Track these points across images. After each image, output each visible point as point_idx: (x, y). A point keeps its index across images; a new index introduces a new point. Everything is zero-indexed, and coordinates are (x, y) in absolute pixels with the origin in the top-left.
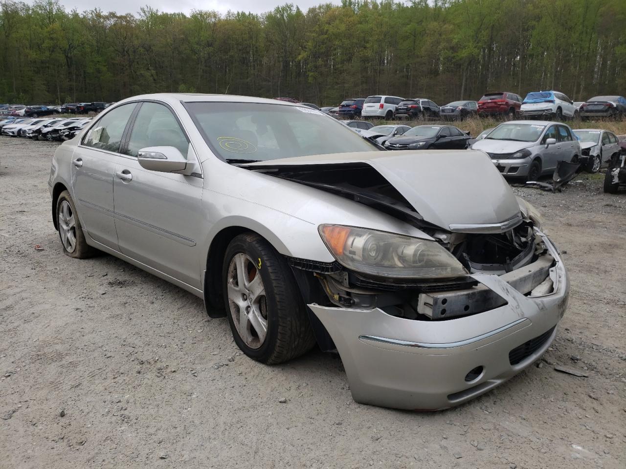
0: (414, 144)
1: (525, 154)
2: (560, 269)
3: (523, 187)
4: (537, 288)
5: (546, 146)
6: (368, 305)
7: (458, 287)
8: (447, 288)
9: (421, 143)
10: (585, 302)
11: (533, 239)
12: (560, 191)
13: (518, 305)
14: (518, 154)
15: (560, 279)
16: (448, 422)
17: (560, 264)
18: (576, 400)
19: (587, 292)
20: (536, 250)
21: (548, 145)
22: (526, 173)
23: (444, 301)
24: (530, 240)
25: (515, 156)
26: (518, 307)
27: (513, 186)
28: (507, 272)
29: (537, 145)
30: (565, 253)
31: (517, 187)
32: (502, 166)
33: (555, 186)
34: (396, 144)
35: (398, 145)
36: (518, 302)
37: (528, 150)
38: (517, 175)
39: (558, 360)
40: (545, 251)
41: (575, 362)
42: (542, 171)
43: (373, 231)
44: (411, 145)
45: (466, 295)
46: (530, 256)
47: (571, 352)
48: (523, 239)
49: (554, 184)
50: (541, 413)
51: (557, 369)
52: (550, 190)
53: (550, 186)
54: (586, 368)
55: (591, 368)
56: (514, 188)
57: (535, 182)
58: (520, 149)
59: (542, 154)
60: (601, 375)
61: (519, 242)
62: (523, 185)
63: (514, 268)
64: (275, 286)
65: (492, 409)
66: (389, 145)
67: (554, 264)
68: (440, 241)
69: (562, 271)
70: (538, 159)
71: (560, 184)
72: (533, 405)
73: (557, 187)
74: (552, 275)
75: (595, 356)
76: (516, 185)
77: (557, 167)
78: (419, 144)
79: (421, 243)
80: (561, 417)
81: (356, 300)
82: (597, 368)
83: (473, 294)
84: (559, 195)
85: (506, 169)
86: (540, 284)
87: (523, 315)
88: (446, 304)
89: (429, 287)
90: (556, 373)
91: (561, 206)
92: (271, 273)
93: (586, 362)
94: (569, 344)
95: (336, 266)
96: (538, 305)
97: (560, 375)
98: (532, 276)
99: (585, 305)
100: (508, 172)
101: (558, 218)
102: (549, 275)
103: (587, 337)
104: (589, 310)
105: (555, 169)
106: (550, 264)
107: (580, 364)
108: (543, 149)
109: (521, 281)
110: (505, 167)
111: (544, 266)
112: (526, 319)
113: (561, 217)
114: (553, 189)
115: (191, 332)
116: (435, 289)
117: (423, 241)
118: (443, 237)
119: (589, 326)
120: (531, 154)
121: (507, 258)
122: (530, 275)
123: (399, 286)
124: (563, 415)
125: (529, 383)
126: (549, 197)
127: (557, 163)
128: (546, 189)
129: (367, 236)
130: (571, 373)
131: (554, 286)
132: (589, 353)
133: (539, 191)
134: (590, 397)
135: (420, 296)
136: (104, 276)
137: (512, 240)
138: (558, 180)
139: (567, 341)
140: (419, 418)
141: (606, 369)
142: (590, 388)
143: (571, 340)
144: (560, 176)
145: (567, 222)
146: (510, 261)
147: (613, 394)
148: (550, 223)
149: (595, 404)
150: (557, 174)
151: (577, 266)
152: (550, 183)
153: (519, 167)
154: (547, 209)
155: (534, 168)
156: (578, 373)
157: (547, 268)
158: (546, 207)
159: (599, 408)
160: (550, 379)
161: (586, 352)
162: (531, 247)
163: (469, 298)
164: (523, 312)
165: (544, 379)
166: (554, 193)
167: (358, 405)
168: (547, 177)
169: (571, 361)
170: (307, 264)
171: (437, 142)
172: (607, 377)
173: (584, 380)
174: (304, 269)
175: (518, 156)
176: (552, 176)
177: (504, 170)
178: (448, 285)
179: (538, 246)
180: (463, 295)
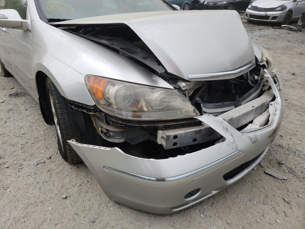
0: (221, 3)
1: (283, 8)
2: (278, 103)
3: (279, 28)
4: (257, 118)
5: (296, 3)
6: (121, 138)
7: (189, 125)
8: (180, 126)
9: (224, 2)
10: (299, 113)
11: (262, 79)
12: (301, 31)
13: (234, 141)
14: (279, 8)
15: (276, 112)
16: (171, 224)
17: (278, 99)
18: (273, 203)
19: (302, 105)
20: (264, 86)
21: (298, 3)
22: (282, 20)
23: (175, 137)
24: (260, 80)
25: (277, 9)
26: (233, 142)
27: (273, 28)
28: (236, 107)
29: (291, 2)
30: (294, 74)
31: (275, 28)
32: (268, 16)
33: (298, 28)
34: (210, 3)
35: (211, 4)
36: (234, 139)
37: (285, 6)
38: (277, 21)
39: (269, 163)
40: (270, 88)
41: (280, 166)
42: (292, 19)
43: (123, 82)
44: (219, 3)
45: (194, 131)
46: (258, 92)
47: (280, 157)
48: (256, 77)
49: (298, 27)
50: (243, 217)
51: (266, 172)
52: (295, 30)
53: (295, 28)
54: (287, 171)
55: (291, 171)
56: (273, 29)
57: (286, 26)
58: (280, 5)
59: (293, 8)
60: (297, 178)
61: (253, 80)
62: (279, 27)
63: (242, 103)
64: (61, 119)
65: (208, 212)
66: (207, 3)
67: (274, 99)
68: (179, 89)
69: (279, 105)
70: (290, 11)
71: (302, 27)
72: (240, 208)
73: (299, 28)
74: (271, 109)
75: (296, 160)
76: (275, 27)
77: (301, 16)
78: (223, 3)
79: (162, 91)
80: (257, 222)
81: (111, 134)
82: (295, 171)
83: (200, 131)
84: (299, 33)
85: (270, 18)
86: (261, 114)
87: (237, 149)
88: (177, 139)
89: (164, 126)
90: (265, 175)
91: (299, 41)
92: (58, 108)
93: (288, 166)
94: (280, 149)
95: (95, 109)
96: (251, 139)
97: (267, 177)
98: (255, 110)
99: (298, 115)
100: (271, 19)
101: (295, 49)
102: (268, 107)
103: (294, 143)
104: (300, 120)
105: (300, 17)
106: (271, 99)
107: (284, 167)
108: (294, 5)
109: (244, 115)
110: (270, 17)
111: (265, 101)
112: (239, 151)
113: (298, 49)
114: (296, 30)
115: (36, 133)
116: (169, 127)
117: (164, 89)
118: (183, 85)
119: (298, 133)
120: (287, 8)
121: (237, 96)
122: (252, 110)
123: (140, 126)
124: (259, 220)
125: (243, 185)
126: (294, 35)
127: (301, 14)
128: (293, 29)
129: (119, 86)
130: (275, 176)
131: (270, 119)
132: (292, 157)
133: (288, 31)
134: (284, 200)
135: (158, 132)
136: (11, 89)
137: (247, 78)
138: (300, 25)
139: (279, 146)
140: (153, 218)
141: (302, 173)
142: (286, 190)
143: (282, 146)
144: (302, 22)
145: (301, 52)
146: (240, 98)
147: (302, 197)
148: (290, 52)
149: (286, 208)
150: (301, 20)
151: (300, 84)
152: (296, 26)
153: (278, 17)
154: (290, 43)
155: (288, 17)
156: (280, 176)
157: (268, 103)
158: (290, 41)
159: (288, 212)
160: (259, 182)
161: (290, 157)
162: (260, 85)
163: (196, 133)
164: (237, 146)
165: (254, 182)
166: (297, 32)
167: (114, 203)
168: (294, 22)
169: (277, 165)
170: (78, 105)
171: (234, 2)
172: (301, 180)
173: (283, 182)
174: (76, 108)
175: (279, 10)
176: (298, 22)
177: (269, 18)
178: (180, 124)
179: (266, 83)
180: (192, 132)
